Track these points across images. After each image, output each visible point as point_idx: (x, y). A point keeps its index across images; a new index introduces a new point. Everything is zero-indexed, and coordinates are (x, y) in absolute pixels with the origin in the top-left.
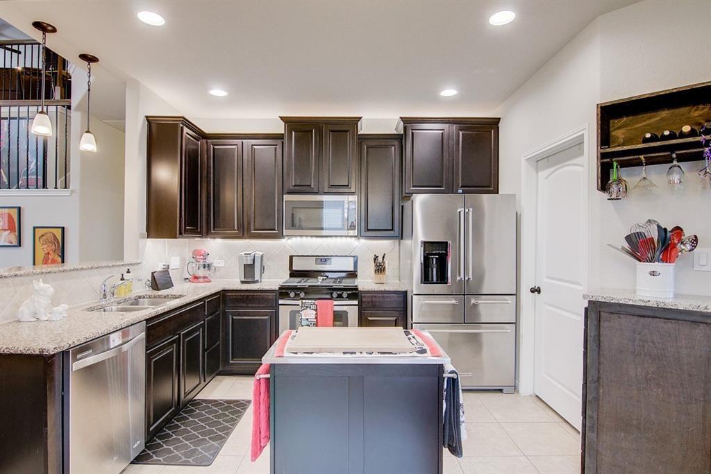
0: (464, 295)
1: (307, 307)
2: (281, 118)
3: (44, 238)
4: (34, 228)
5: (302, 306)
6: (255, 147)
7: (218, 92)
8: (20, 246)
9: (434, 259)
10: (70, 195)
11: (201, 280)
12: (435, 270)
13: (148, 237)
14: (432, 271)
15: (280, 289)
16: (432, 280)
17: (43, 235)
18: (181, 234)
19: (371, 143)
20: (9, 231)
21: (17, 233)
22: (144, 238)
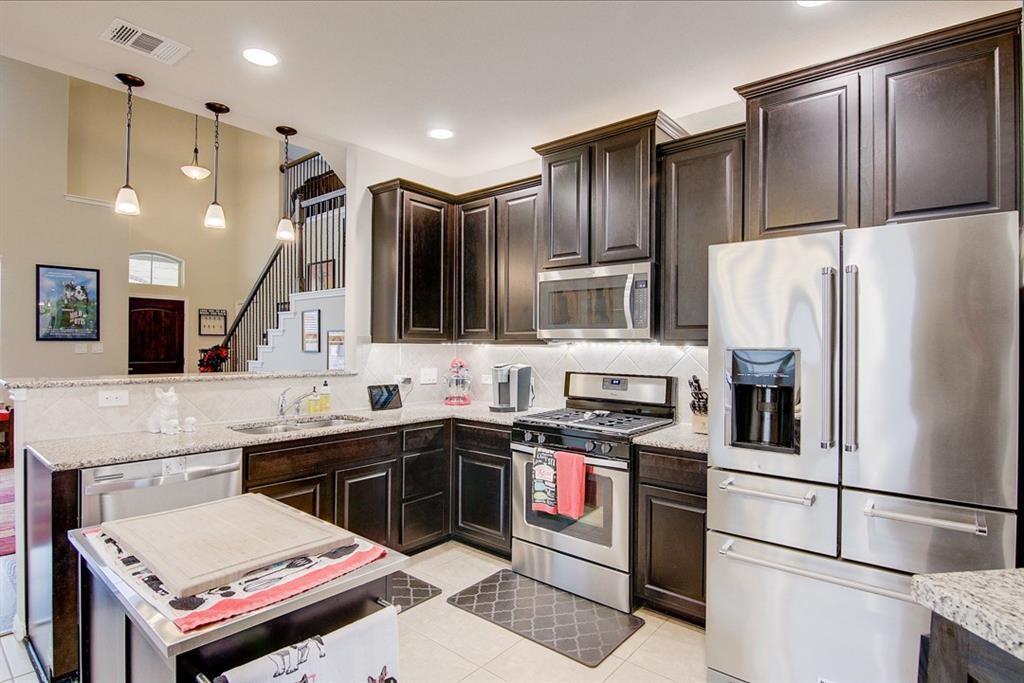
0: (840, 487)
1: (543, 460)
2: (535, 149)
5: (536, 458)
6: (510, 203)
7: (441, 133)
9: (768, 392)
11: (455, 401)
12: (767, 415)
13: (372, 342)
14: (762, 419)
15: (515, 424)
16: (760, 439)
18: (400, 336)
19: (682, 156)
22: (367, 343)
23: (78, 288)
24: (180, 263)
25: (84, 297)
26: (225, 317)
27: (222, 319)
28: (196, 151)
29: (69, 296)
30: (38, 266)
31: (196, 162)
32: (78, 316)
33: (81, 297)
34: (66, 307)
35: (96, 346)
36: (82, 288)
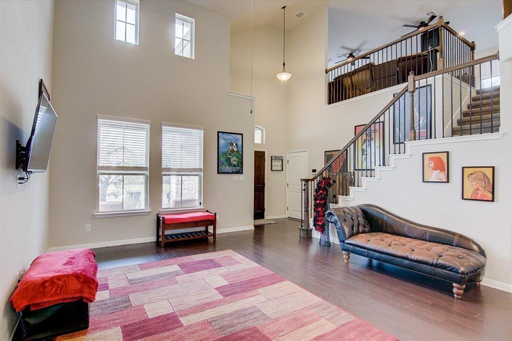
3: (472, 176)
4: (463, 168)
8: (448, 182)
10: (502, 138)
17: (472, 174)
20: (439, 171)
21: (446, 172)
23: (234, 144)
24: (262, 130)
25: (237, 149)
26: (282, 160)
27: (281, 161)
28: (284, 64)
29: (230, 149)
30: (218, 132)
31: (284, 71)
32: (234, 160)
33: (235, 149)
34: (229, 155)
35: (241, 177)
36: (236, 144)
